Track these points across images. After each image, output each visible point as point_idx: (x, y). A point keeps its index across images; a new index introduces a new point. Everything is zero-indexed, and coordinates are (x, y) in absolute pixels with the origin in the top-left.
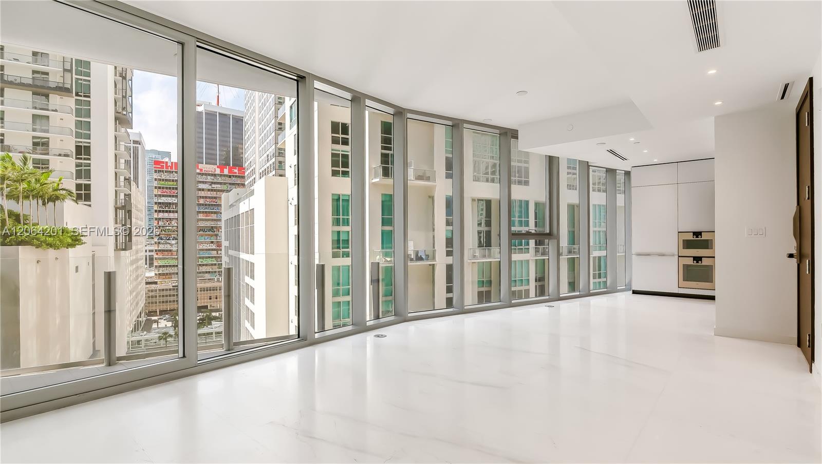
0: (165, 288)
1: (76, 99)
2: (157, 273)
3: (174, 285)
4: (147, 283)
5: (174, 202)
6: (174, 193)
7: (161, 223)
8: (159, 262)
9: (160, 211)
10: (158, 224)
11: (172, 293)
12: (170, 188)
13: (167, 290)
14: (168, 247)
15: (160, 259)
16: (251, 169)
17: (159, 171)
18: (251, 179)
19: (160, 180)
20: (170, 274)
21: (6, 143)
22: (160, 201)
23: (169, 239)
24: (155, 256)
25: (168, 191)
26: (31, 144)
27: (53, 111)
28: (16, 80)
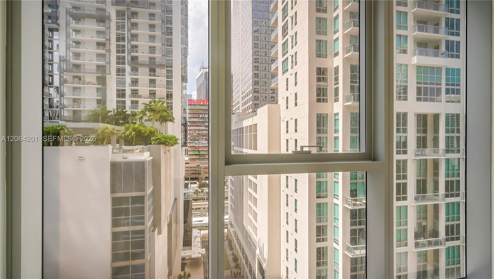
0: (193, 166)
1: (167, 70)
2: (189, 158)
3: (197, 165)
4: (186, 163)
5: (197, 121)
6: (197, 116)
7: (191, 132)
8: (190, 152)
9: (191, 126)
10: (190, 132)
11: (196, 169)
12: (195, 114)
13: (194, 167)
14: (195, 145)
15: (190, 151)
16: (236, 101)
17: (190, 105)
18: (236, 107)
19: (191, 109)
20: (195, 159)
21: (139, 94)
22: (191, 120)
23: (195, 141)
24: (189, 149)
25: (194, 115)
26: (148, 94)
27: (157, 76)
28: (143, 63)
